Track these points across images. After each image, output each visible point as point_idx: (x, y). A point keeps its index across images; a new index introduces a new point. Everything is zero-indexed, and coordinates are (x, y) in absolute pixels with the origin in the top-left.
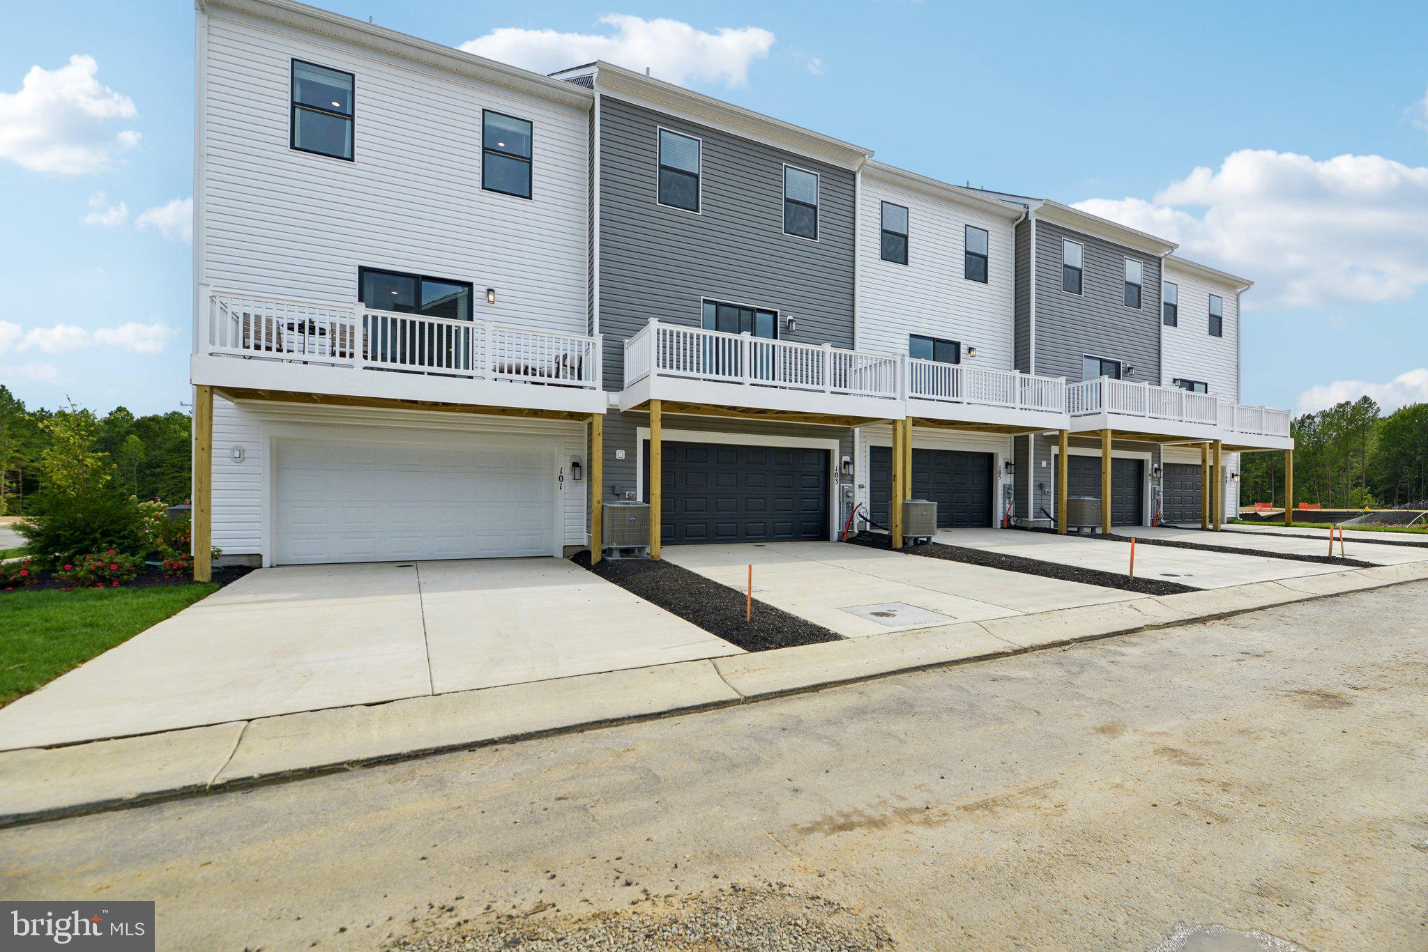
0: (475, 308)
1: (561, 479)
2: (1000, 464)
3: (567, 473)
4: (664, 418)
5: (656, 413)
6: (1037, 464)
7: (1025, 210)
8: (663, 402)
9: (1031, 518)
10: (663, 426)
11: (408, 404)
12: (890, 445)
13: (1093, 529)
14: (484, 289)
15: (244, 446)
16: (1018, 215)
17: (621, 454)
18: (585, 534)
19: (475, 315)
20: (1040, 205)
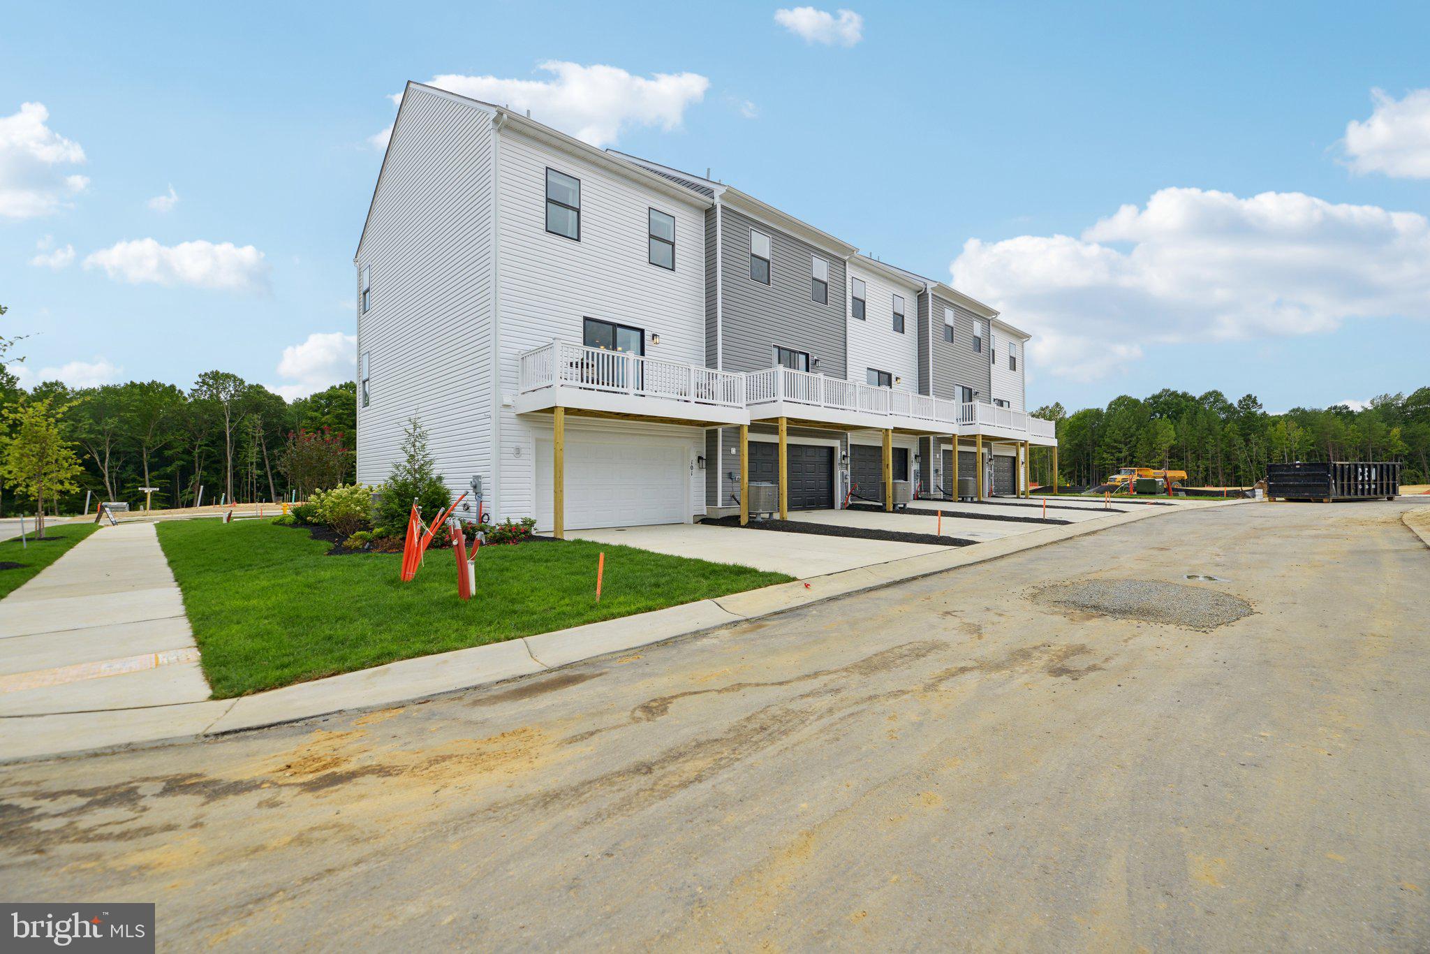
0: (646, 347)
1: (692, 468)
2: (912, 456)
3: (695, 462)
4: (788, 429)
5: (784, 426)
6: (935, 456)
7: (924, 287)
8: (788, 419)
9: (932, 492)
10: (788, 434)
11: (609, 415)
12: (880, 444)
13: (972, 498)
14: (650, 334)
15: (521, 445)
16: (920, 289)
17: (733, 451)
18: (705, 507)
19: (646, 352)
20: (935, 285)
